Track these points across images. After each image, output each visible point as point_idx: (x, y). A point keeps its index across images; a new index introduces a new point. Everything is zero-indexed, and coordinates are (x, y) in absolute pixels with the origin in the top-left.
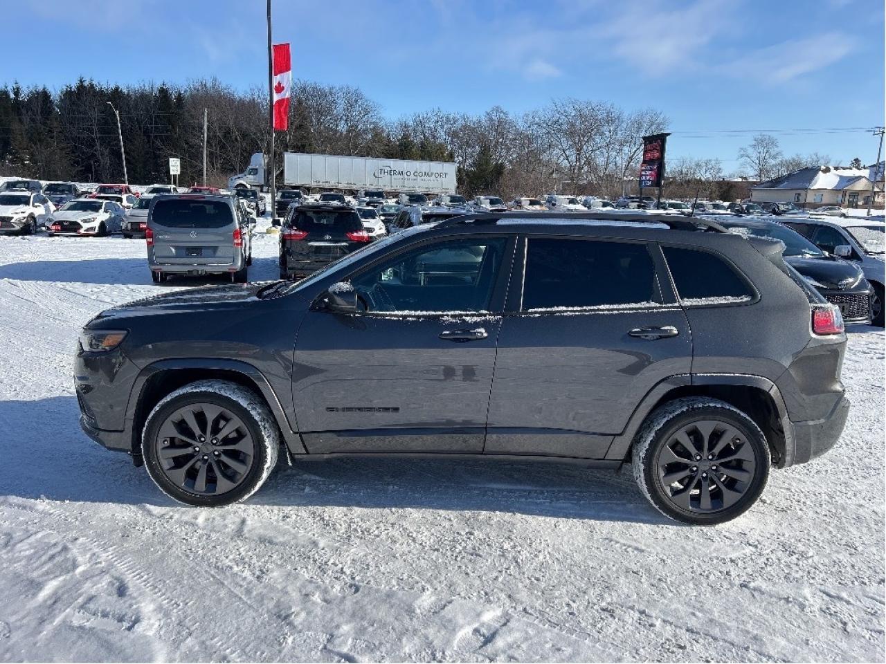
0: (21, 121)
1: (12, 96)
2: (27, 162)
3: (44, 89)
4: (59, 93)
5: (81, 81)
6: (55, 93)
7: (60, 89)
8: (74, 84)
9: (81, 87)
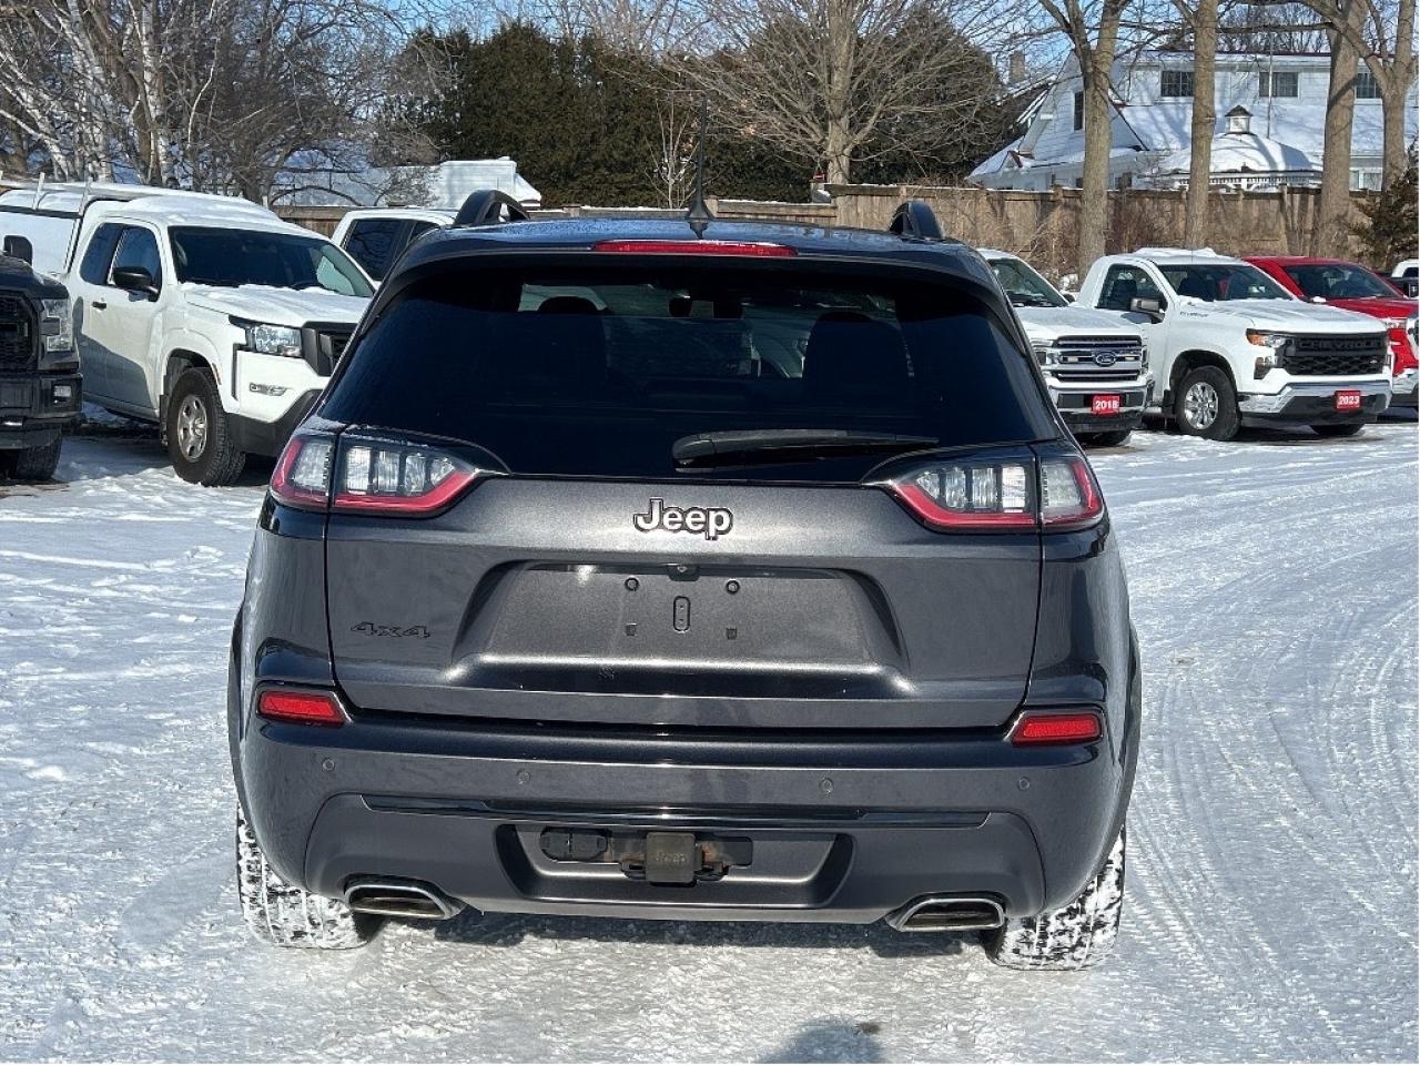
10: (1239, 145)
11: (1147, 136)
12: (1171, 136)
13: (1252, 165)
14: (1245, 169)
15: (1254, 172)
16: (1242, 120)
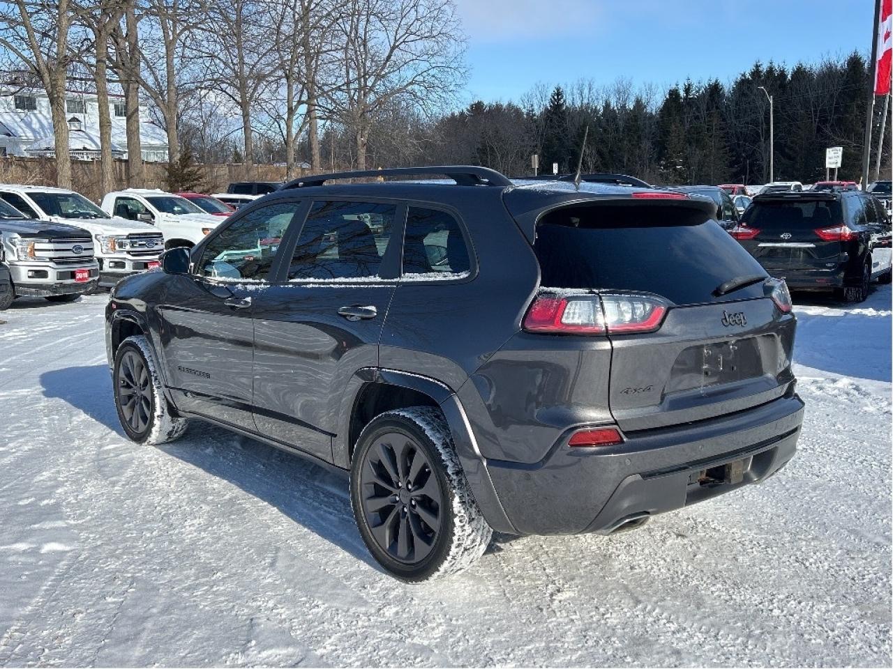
0: (682, 121)
1: (682, 94)
2: (679, 167)
3: (716, 81)
4: (733, 84)
5: (757, 66)
6: (728, 84)
7: (734, 79)
8: (748, 70)
9: (756, 73)
10: (79, 136)
11: (13, 129)
12: (25, 129)
13: (88, 147)
14: (85, 149)
15: (90, 150)
16: (76, 124)
